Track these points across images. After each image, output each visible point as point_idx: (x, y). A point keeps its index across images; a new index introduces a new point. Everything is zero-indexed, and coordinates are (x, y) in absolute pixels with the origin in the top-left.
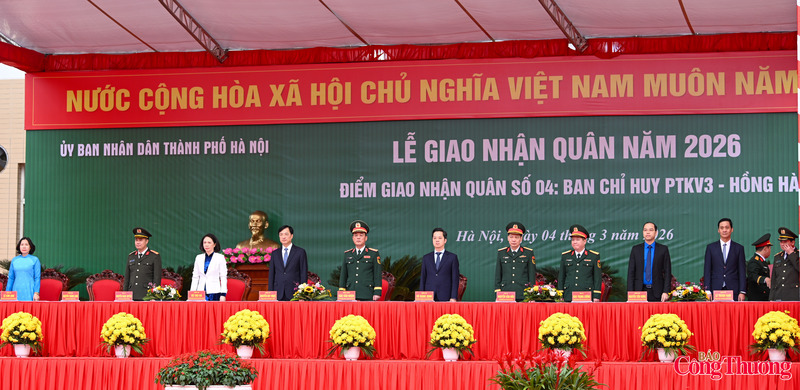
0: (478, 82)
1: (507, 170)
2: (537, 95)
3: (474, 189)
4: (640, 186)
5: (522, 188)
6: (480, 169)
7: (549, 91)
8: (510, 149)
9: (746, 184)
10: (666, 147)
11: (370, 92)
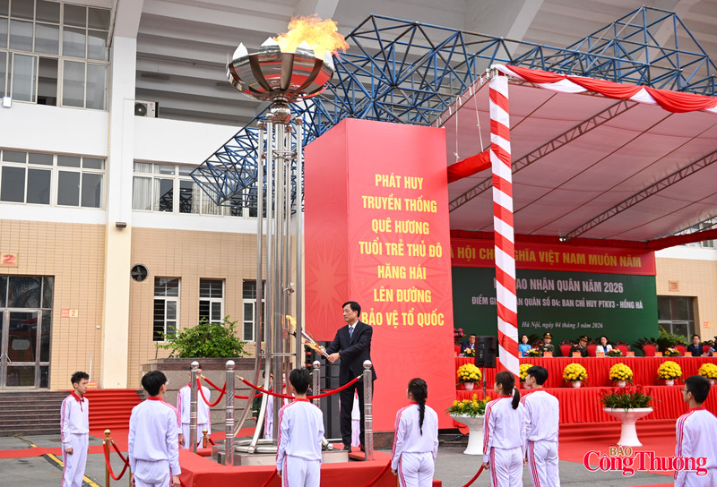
0: (527, 253)
1: (540, 294)
2: (551, 261)
3: (528, 302)
4: (591, 304)
5: (547, 303)
6: (530, 293)
7: (554, 259)
8: (540, 284)
9: (625, 304)
10: (597, 287)
11: (484, 254)
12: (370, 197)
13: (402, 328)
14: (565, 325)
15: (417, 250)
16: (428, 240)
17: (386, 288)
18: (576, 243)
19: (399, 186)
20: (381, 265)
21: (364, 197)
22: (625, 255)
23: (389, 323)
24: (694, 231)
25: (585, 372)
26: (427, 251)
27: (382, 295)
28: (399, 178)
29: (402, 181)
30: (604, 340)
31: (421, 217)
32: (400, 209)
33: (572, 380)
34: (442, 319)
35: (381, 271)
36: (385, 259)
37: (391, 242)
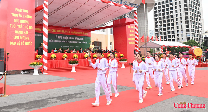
0: (63, 31)
1: (65, 40)
3: (62, 42)
4: (76, 42)
5: (67, 42)
6: (63, 40)
7: (69, 32)
8: (65, 38)
9: (84, 43)
10: (78, 39)
11: (52, 30)
12: (14, 14)
13: (21, 46)
14: (70, 47)
15: (26, 27)
16: (29, 25)
17: (17, 36)
18: (74, 29)
19: (22, 12)
20: (16, 30)
21: (12, 14)
22: (84, 32)
23: (17, 44)
24: (98, 27)
25: (67, 56)
26: (29, 28)
27: (16, 38)
28: (22, 10)
29: (23, 10)
30: (75, 49)
31: (27, 19)
32: (22, 17)
33: (64, 58)
34: (32, 44)
35: (16, 32)
36: (17, 29)
37: (19, 25)
